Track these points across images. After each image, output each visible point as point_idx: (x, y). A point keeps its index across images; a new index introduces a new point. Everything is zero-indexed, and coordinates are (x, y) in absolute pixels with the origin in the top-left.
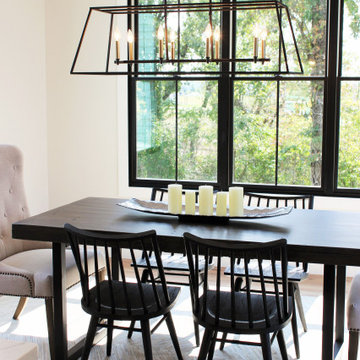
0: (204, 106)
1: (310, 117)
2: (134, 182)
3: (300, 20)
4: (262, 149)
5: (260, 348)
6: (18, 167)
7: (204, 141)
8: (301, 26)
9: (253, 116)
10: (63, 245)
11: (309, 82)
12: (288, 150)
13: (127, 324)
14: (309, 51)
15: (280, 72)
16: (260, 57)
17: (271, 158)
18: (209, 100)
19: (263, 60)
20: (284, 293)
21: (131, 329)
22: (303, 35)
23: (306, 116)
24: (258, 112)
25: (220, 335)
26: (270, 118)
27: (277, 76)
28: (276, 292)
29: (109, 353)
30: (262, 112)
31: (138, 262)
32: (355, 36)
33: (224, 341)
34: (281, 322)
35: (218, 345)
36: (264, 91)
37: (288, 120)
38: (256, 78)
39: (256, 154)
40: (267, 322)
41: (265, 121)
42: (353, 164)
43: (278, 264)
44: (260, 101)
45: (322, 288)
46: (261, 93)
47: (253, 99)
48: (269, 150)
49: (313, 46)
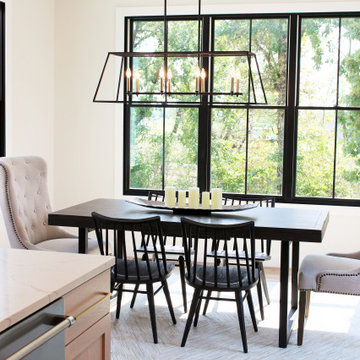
0: (175, 132)
1: (276, 143)
2: (127, 191)
3: (267, 51)
4: (230, 172)
5: (235, 303)
6: (44, 174)
7: (175, 165)
8: (268, 57)
9: (223, 142)
10: (87, 229)
11: (276, 110)
12: (255, 174)
13: (132, 287)
14: (275, 81)
15: (249, 103)
16: (235, 91)
17: (240, 181)
18: (180, 126)
19: (237, 94)
20: (252, 265)
21: (136, 291)
22: (270, 66)
23: (272, 141)
24: (226, 138)
25: (205, 293)
26: (239, 144)
27: (248, 106)
28: (247, 265)
29: (118, 317)
30: (230, 137)
31: (137, 248)
32: (318, 68)
33: (208, 298)
34: (250, 283)
35: (204, 301)
36: (232, 117)
37: (256, 146)
38: (226, 106)
39: (225, 178)
40: (241, 284)
41: (234, 147)
42: (317, 187)
43: (248, 241)
44: (229, 127)
45: (279, 276)
46: (229, 120)
47: (222, 125)
48: (237, 174)
49: (279, 75)
